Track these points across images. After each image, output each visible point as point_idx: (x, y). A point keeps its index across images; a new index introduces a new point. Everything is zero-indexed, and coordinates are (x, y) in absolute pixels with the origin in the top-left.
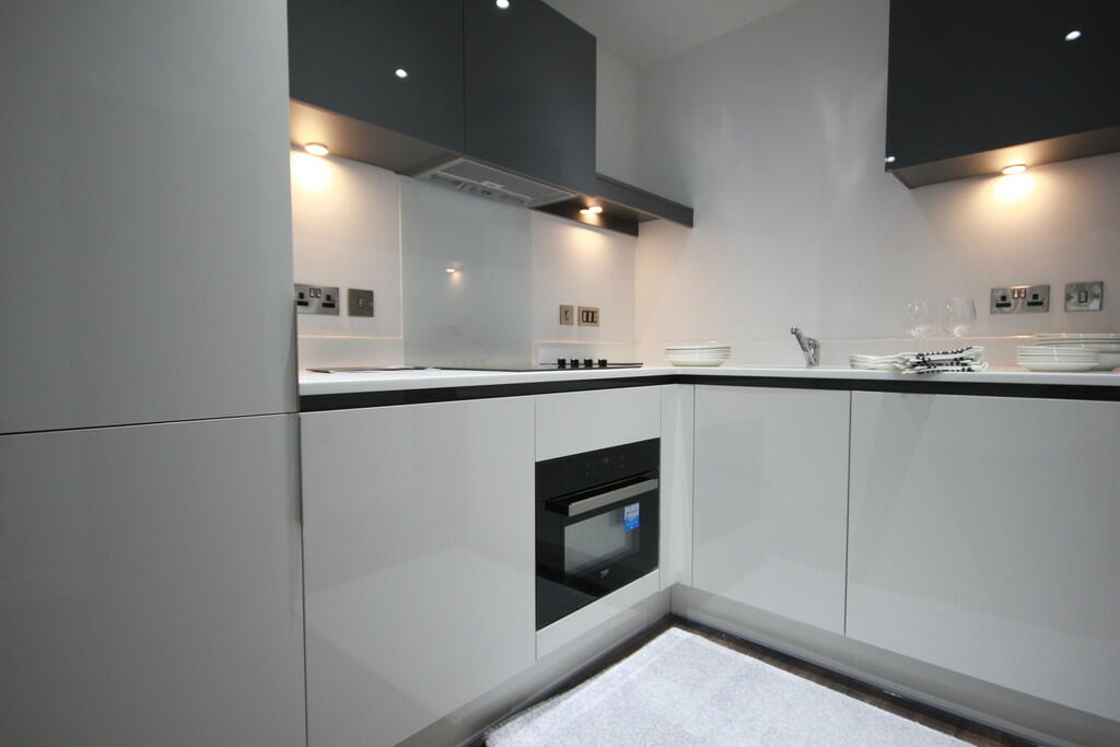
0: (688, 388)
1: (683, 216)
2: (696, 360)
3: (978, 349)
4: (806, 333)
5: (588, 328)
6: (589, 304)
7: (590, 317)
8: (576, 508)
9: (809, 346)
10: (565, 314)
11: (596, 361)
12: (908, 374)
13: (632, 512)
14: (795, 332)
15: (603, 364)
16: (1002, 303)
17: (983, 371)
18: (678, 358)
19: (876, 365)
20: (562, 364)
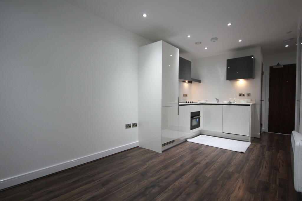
0: (203, 105)
1: (199, 81)
2: (203, 102)
3: (235, 101)
4: (217, 98)
5: (186, 97)
6: (186, 94)
7: (186, 95)
8: (194, 117)
9: (217, 100)
10: (184, 95)
11: (187, 102)
12: (228, 103)
13: (198, 119)
14: (216, 98)
15: (193, 102)
16: (240, 95)
17: (236, 103)
18: (200, 101)
19: (225, 102)
20: (186, 102)
